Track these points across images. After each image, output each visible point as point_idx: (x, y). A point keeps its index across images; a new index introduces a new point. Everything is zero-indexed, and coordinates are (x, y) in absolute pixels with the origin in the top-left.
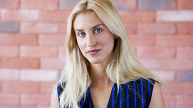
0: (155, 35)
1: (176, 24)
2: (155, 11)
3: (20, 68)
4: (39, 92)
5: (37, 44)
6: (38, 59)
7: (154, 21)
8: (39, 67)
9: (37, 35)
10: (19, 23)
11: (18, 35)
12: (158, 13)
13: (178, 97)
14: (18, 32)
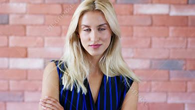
0: (132, 26)
1: (151, 16)
2: (132, 5)
3: (8, 57)
4: (26, 79)
5: (25, 35)
6: (26, 49)
7: (132, 14)
8: (26, 56)
9: (25, 26)
10: (8, 15)
11: (7, 26)
12: (135, 6)
13: (153, 83)
14: (8, 23)
